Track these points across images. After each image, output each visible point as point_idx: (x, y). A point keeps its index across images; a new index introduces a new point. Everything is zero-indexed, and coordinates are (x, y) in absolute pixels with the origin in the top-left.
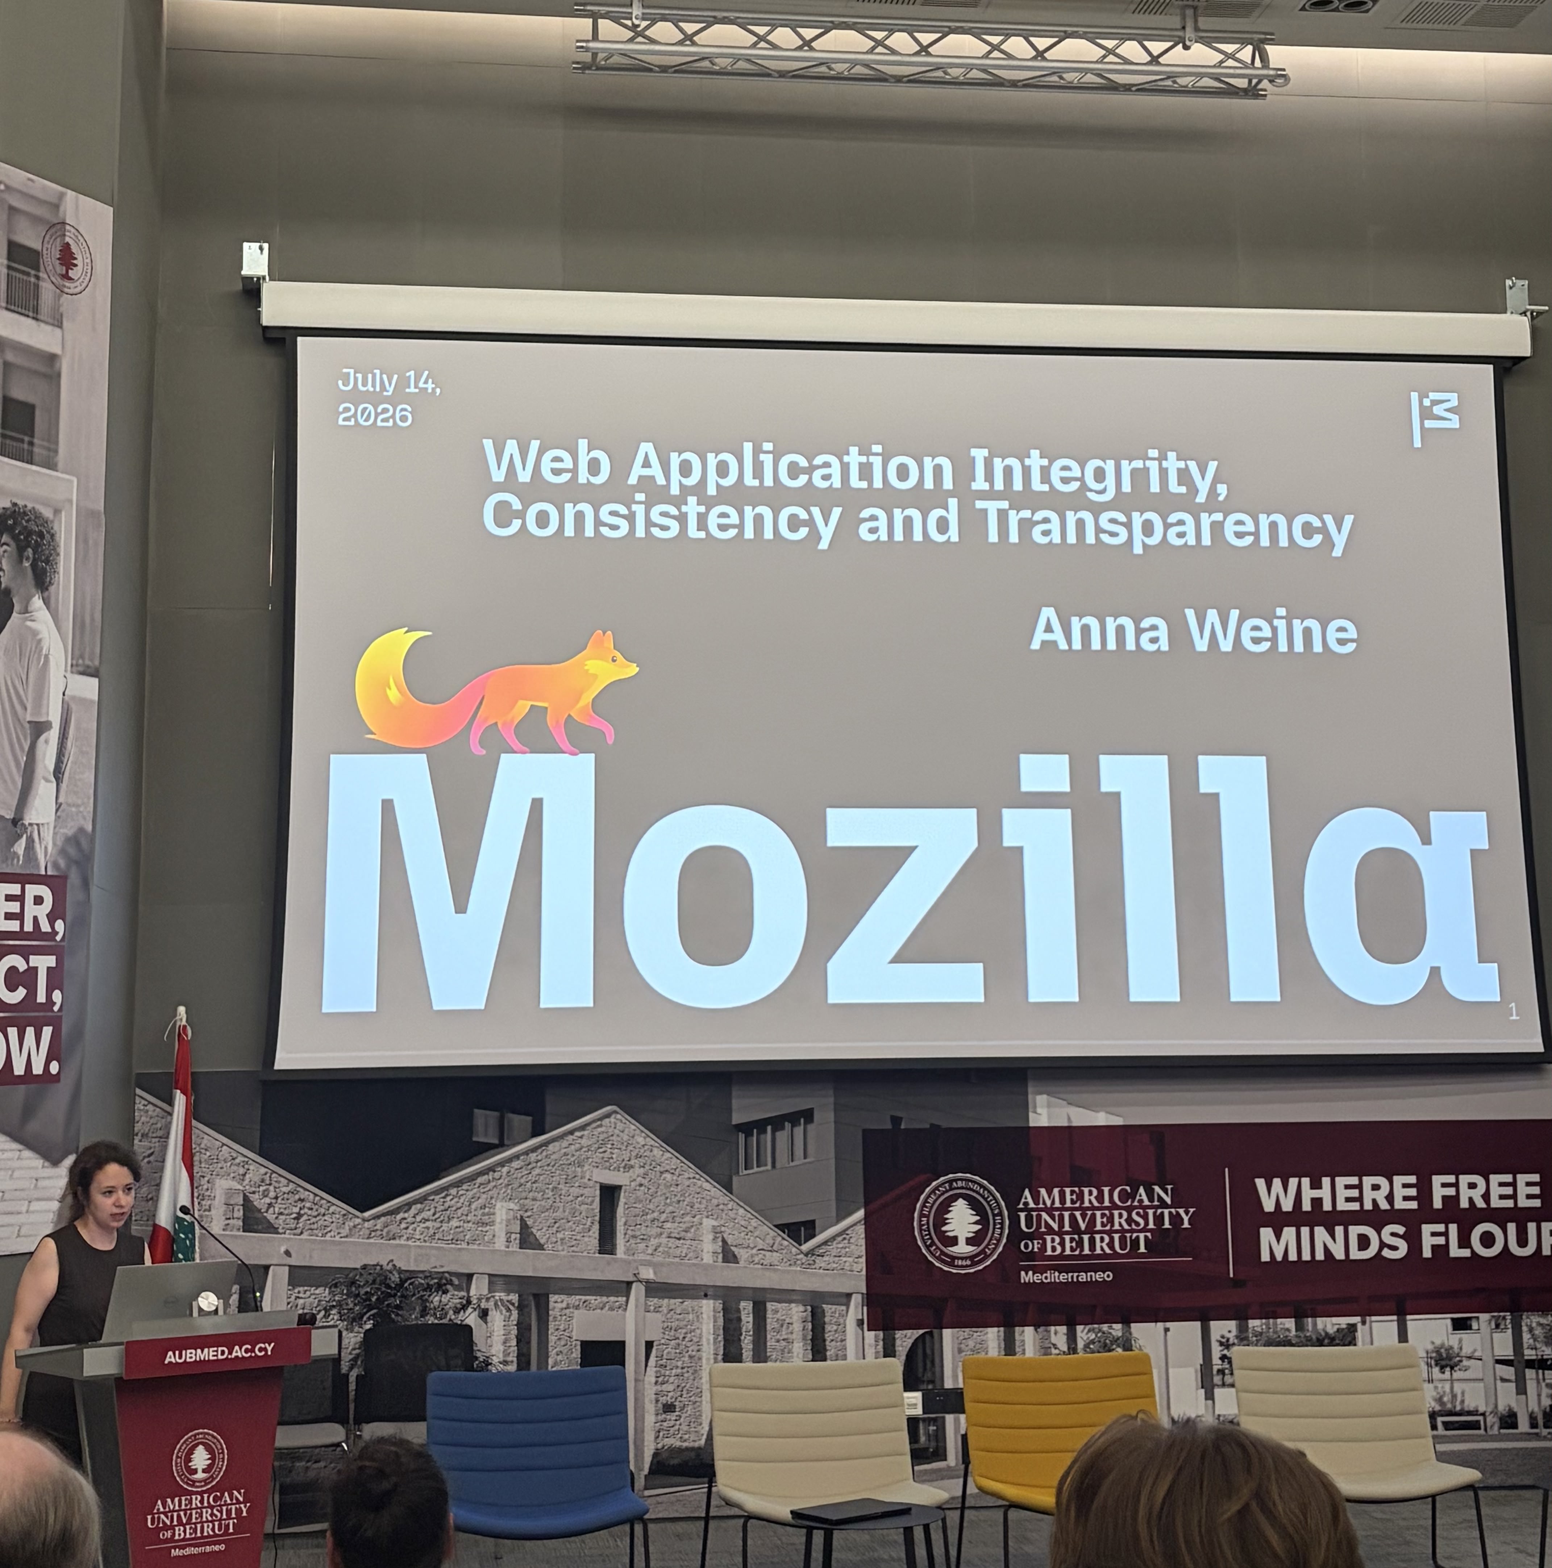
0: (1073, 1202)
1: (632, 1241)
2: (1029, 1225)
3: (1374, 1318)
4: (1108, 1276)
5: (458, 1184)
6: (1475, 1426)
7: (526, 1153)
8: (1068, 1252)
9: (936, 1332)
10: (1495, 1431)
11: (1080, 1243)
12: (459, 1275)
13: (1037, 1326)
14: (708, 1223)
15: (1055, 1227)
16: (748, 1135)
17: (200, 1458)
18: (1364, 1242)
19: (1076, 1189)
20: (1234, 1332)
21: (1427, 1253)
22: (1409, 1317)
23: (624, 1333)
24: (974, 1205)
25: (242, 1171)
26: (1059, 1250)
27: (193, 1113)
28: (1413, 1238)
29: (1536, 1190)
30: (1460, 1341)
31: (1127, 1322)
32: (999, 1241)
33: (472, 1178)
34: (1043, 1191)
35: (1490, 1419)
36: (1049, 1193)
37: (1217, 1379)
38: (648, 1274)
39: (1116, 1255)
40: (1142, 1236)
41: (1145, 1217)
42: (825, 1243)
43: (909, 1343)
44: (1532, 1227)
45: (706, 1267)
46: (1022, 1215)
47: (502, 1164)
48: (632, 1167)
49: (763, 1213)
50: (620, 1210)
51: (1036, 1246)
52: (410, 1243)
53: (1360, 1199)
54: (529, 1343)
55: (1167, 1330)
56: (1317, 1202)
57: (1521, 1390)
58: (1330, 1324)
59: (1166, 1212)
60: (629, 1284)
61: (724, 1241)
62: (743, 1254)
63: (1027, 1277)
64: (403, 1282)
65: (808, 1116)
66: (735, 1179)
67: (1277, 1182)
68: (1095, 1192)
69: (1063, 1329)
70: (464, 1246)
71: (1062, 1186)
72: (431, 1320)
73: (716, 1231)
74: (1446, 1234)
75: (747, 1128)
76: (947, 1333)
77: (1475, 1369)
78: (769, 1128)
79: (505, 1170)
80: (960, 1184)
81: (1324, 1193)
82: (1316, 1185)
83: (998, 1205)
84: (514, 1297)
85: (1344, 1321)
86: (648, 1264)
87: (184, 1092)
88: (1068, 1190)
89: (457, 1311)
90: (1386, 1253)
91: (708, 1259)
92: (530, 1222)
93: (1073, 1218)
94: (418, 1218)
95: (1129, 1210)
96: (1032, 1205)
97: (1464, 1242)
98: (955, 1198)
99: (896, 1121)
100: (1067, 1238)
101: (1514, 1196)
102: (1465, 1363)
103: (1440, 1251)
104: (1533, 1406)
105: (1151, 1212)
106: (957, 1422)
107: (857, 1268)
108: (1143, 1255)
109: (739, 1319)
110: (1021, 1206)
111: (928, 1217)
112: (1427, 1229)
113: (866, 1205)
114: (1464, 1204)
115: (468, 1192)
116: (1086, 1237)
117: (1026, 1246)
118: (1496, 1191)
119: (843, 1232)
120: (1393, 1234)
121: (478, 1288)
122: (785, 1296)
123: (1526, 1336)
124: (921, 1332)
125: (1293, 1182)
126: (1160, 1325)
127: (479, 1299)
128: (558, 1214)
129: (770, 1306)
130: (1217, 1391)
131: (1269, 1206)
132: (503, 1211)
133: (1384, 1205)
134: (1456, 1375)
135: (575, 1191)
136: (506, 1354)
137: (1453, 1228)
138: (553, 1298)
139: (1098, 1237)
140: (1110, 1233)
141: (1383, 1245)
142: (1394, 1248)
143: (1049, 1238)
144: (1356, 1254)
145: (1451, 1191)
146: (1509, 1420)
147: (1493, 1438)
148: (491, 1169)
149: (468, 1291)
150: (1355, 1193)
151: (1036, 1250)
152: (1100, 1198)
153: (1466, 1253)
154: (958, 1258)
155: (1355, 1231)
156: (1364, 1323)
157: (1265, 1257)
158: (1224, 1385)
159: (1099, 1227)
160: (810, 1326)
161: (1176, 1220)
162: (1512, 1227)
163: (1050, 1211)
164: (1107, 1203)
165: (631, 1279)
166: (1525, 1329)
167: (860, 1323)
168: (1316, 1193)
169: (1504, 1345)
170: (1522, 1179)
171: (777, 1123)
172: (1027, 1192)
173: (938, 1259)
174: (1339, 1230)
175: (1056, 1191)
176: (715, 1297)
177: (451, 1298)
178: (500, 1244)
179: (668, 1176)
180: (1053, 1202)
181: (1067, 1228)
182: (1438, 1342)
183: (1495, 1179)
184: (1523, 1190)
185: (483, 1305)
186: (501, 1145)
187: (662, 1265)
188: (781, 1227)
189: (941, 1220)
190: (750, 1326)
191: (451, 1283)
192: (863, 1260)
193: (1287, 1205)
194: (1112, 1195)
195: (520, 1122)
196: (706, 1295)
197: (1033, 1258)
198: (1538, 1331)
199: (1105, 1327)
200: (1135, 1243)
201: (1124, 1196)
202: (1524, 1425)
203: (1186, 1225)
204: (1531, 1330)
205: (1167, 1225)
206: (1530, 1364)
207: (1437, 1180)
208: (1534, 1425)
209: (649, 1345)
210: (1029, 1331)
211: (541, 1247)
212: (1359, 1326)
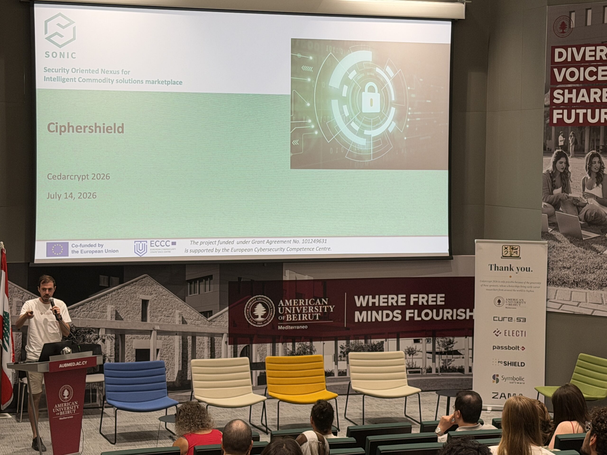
0: (296, 304)
1: (153, 318)
2: (281, 311)
3: (389, 339)
4: (306, 327)
5: (94, 299)
6: (419, 372)
7: (117, 289)
8: (294, 320)
9: (250, 345)
10: (425, 374)
11: (298, 317)
12: (95, 329)
13: (283, 343)
14: (178, 312)
15: (290, 312)
16: (191, 284)
17: (66, 393)
18: (388, 316)
19: (297, 300)
20: (345, 344)
21: (407, 319)
22: (400, 339)
23: (150, 346)
24: (264, 305)
25: (22, 295)
26: (291, 319)
27: (8, 278)
28: (403, 315)
29: (443, 299)
30: (416, 346)
31: (311, 341)
32: (272, 316)
33: (99, 298)
34: (286, 301)
35: (423, 370)
36: (289, 301)
37: (339, 359)
38: (158, 328)
39: (309, 320)
40: (317, 315)
41: (319, 309)
42: (216, 317)
43: (242, 349)
44: (441, 311)
45: (176, 326)
46: (280, 308)
47: (109, 293)
48: (152, 294)
49: (195, 308)
50: (148, 308)
52: (79, 318)
53: (387, 302)
54: (118, 349)
55: (324, 344)
56: (374, 303)
57: (434, 361)
58: (375, 341)
59: (326, 307)
60: (151, 331)
61: (183, 317)
62: (189, 321)
63: (280, 328)
64: (77, 331)
65: (211, 277)
66: (186, 298)
67: (361, 297)
68: (303, 301)
69: (291, 344)
70: (97, 319)
71: (293, 299)
72: (86, 343)
73: (180, 314)
74: (414, 313)
75: (190, 281)
76: (254, 345)
77: (420, 355)
78: (198, 281)
79: (110, 295)
80: (260, 299)
81: (376, 301)
82: (374, 298)
83: (272, 305)
84: (114, 335)
85: (380, 340)
86: (158, 324)
87: (5, 271)
88: (294, 300)
89: (95, 340)
90: (395, 319)
91: (177, 323)
92: (118, 312)
93: (296, 309)
94: (82, 310)
95: (314, 306)
96: (283, 305)
97: (419, 315)
98: (258, 303)
99: (240, 279)
100: (294, 315)
101: (436, 301)
102: (417, 353)
103: (412, 318)
104: (437, 366)
105: (321, 307)
106: (256, 373)
107: (225, 325)
108: (317, 320)
109: (187, 342)
110: (279, 305)
111: (249, 309)
112: (408, 311)
113: (229, 306)
114: (420, 303)
115: (98, 302)
116: (300, 315)
117: (280, 318)
118: (430, 299)
119: (221, 314)
120: (397, 313)
121: (102, 333)
122: (202, 334)
123: (437, 345)
124: (246, 345)
125: (367, 297)
126: (322, 342)
127: (102, 336)
128: (128, 309)
129: (197, 337)
130: (339, 362)
131: (358, 305)
132: (110, 308)
133: (395, 304)
134: (414, 356)
135: (133, 302)
136: (111, 353)
137: (416, 311)
138: (126, 336)
139: (303, 315)
140: (307, 314)
141: (394, 316)
142: (397, 317)
143: (288, 315)
144: (385, 319)
145: (416, 300)
146: (429, 370)
147: (424, 376)
148: (106, 295)
149: (98, 334)
150: (386, 300)
151: (283, 319)
152: (305, 303)
153: (420, 319)
154: (258, 322)
155: (385, 312)
156: (386, 341)
157: (356, 321)
158: (341, 360)
159: (304, 312)
160: (210, 344)
161: (329, 309)
162: (435, 311)
163: (288, 307)
164: (307, 304)
165: (152, 329)
166: (436, 342)
167: (226, 342)
168: (374, 300)
169: (429, 347)
170: (439, 296)
171: (200, 280)
172: (281, 301)
173: (252, 322)
174: (380, 312)
175: (291, 301)
176: (179, 335)
177: (93, 336)
178: (109, 318)
179: (164, 297)
180: (290, 304)
181: (294, 312)
182: (409, 347)
183: (431, 296)
184: (439, 299)
185: (103, 338)
186: (109, 287)
187: (162, 325)
188: (201, 313)
189: (253, 310)
190: (191, 344)
191: (93, 331)
192: (228, 323)
193: (364, 304)
194: (309, 302)
195: (115, 279)
196: (176, 334)
197: (284, 322)
198: (440, 343)
199: (304, 343)
200: (315, 317)
201: (312, 302)
202: (434, 372)
203: (332, 311)
204: (438, 343)
205: (326, 311)
206: (437, 353)
207: (412, 296)
208: (437, 372)
209: (158, 350)
210: (280, 344)
211: (122, 319)
212: (385, 342)
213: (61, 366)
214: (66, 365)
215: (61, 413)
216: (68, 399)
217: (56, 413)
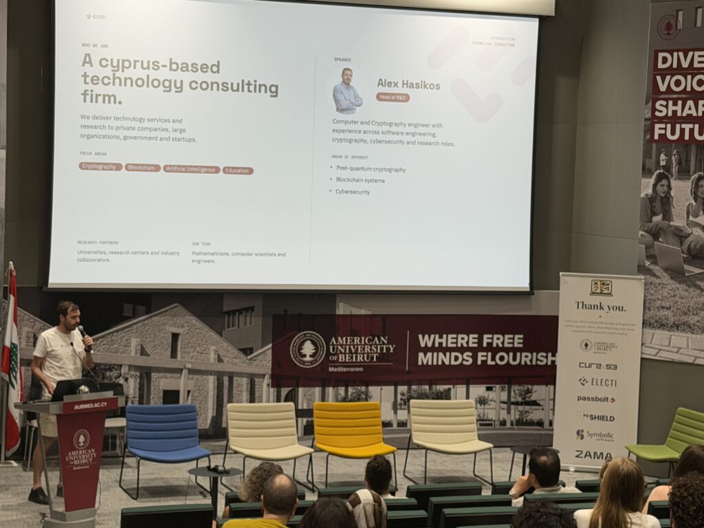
0: (350, 342)
1: (184, 354)
2: (333, 350)
3: (458, 386)
4: (361, 369)
5: (117, 331)
6: (491, 425)
7: (144, 320)
8: (347, 360)
9: (296, 389)
10: (498, 427)
11: (352, 357)
12: (116, 365)
13: (334, 387)
14: (213, 348)
15: (343, 351)
16: (229, 316)
17: (82, 439)
18: (456, 358)
19: (352, 338)
20: (406, 390)
21: (479, 363)
22: (470, 386)
23: (179, 387)
24: (313, 343)
25: (33, 324)
26: (344, 360)
27: (17, 304)
28: (475, 358)
29: (521, 341)
31: (367, 385)
32: (322, 356)
33: (123, 329)
34: (339, 338)
35: (496, 423)
36: (342, 339)
37: (399, 407)
38: (189, 366)
39: (365, 362)
40: (375, 355)
41: (377, 348)
42: (256, 356)
43: (286, 393)
44: (518, 354)
45: (211, 364)
46: (331, 347)
47: (134, 324)
48: (184, 326)
49: (232, 343)
50: (179, 343)
51: (335, 358)
52: (98, 353)
53: (456, 343)
54: (143, 390)
55: (381, 389)
56: (440, 344)
57: (509, 412)
58: (441, 388)
59: (385, 346)
60: (182, 370)
61: (219, 355)
62: (226, 360)
63: (331, 369)
65: (252, 309)
66: (223, 332)
67: (426, 336)
68: (359, 339)
69: (343, 388)
70: (119, 354)
71: (347, 336)
72: (106, 381)
73: (216, 351)
74: (487, 356)
75: (229, 313)
76: (301, 390)
77: (493, 405)
78: (237, 314)
79: (135, 327)
80: (308, 335)
81: (444, 341)
82: (441, 337)
83: (322, 343)
84: (138, 374)
85: (446, 387)
86: (189, 362)
87: (14, 296)
88: (349, 338)
89: (116, 378)
90: (465, 363)
91: (212, 361)
92: (144, 346)
93: (350, 348)
94: (102, 343)
95: (371, 345)
96: (335, 343)
97: (493, 359)
98: (306, 340)
99: (286, 311)
100: (347, 355)
101: (513, 343)
102: (490, 402)
103: (484, 362)
104: (513, 418)
105: (379, 347)
106: (302, 421)
107: (268, 365)
108: (375, 362)
109: (223, 383)
110: (331, 343)
111: (296, 347)
112: (480, 354)
113: (273, 342)
114: (495, 345)
115: (120, 334)
116: (354, 356)
117: (332, 358)
118: (506, 341)
119: (264, 352)
120: (468, 356)
121: (124, 370)
122: (240, 375)
123: (512, 394)
124: (290, 389)
125: (432, 336)
126: (379, 387)
127: (125, 374)
128: (156, 343)
129: (235, 378)
130: (398, 411)
131: (423, 345)
132: (134, 342)
133: (465, 345)
134: (486, 407)
135: (162, 335)
136: (134, 394)
137: (490, 354)
138: (153, 374)
139: (358, 355)
140: (363, 354)
141: (463, 360)
143: (340, 355)
144: (453, 363)
145: (490, 341)
146: (503, 423)
147: (498, 429)
148: (130, 326)
149: (120, 371)
150: (455, 341)
152: (360, 341)
153: (493, 363)
154: (306, 362)
155: (454, 354)
156: (454, 387)
157: (420, 363)
158: (401, 409)
159: (359, 351)
160: (249, 386)
161: (388, 349)
162: (511, 354)
163: (341, 346)
164: (363, 343)
165: (182, 367)
166: (512, 391)
167: (268, 385)
168: (441, 341)
169: (504, 396)
170: (517, 336)
171: (240, 311)
172: (333, 339)
173: (299, 362)
174: (448, 354)
175: (344, 338)
176: (214, 375)
177: (114, 373)
178: (133, 354)
179: (198, 330)
180: (343, 342)
181: (347, 351)
182: (480, 395)
183: (507, 336)
184: (516, 341)
185: (126, 376)
186: (134, 317)
187: (194, 363)
188: (240, 350)
189: (300, 348)
190: (227, 385)
191: (114, 368)
192: (271, 362)
193: (430, 345)
194: (365, 340)
195: (141, 308)
196: (211, 374)
197: (336, 363)
198: (517, 392)
199: (359, 388)
200: (372, 358)
201: (369, 340)
202: (508, 425)
203: (392, 351)
204: (514, 391)
205: (385, 351)
206: (513, 403)
207: (485, 336)
208: (512, 424)
209: (189, 392)
210: (331, 389)
211: (148, 355)
212: (452, 389)
213: (76, 407)
214: (82, 407)
215: (75, 462)
216: (83, 446)
217: (69, 461)
